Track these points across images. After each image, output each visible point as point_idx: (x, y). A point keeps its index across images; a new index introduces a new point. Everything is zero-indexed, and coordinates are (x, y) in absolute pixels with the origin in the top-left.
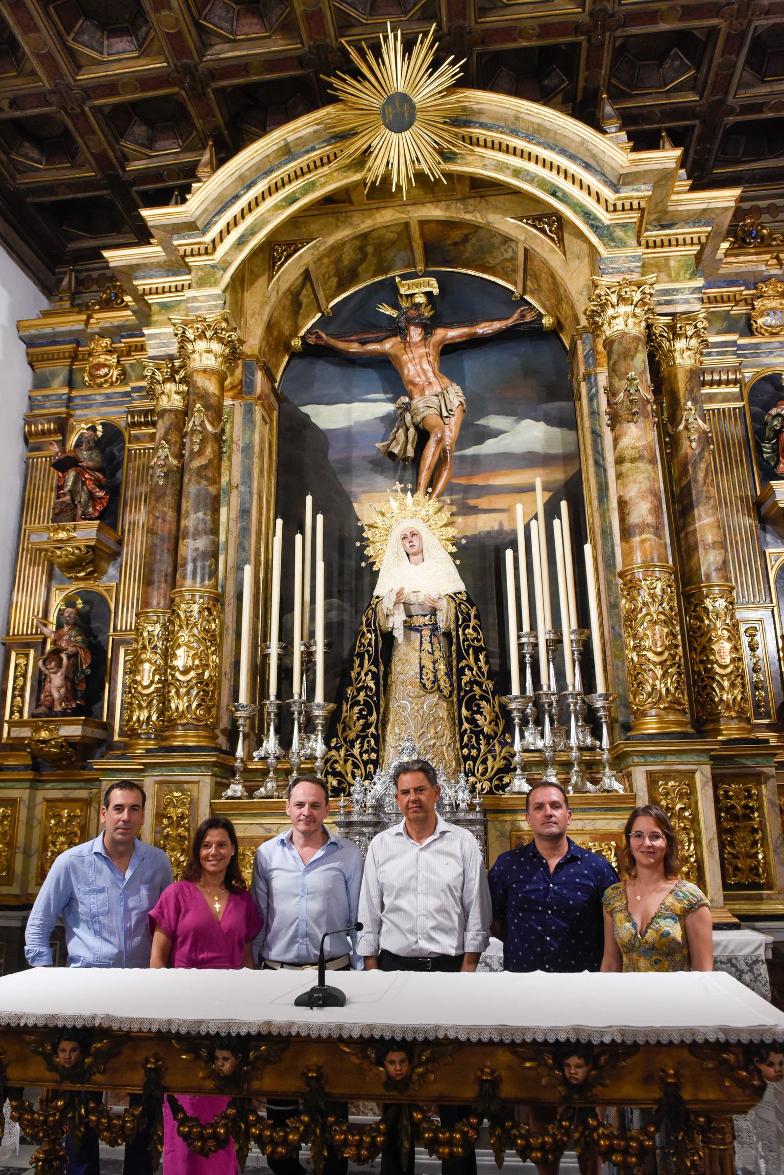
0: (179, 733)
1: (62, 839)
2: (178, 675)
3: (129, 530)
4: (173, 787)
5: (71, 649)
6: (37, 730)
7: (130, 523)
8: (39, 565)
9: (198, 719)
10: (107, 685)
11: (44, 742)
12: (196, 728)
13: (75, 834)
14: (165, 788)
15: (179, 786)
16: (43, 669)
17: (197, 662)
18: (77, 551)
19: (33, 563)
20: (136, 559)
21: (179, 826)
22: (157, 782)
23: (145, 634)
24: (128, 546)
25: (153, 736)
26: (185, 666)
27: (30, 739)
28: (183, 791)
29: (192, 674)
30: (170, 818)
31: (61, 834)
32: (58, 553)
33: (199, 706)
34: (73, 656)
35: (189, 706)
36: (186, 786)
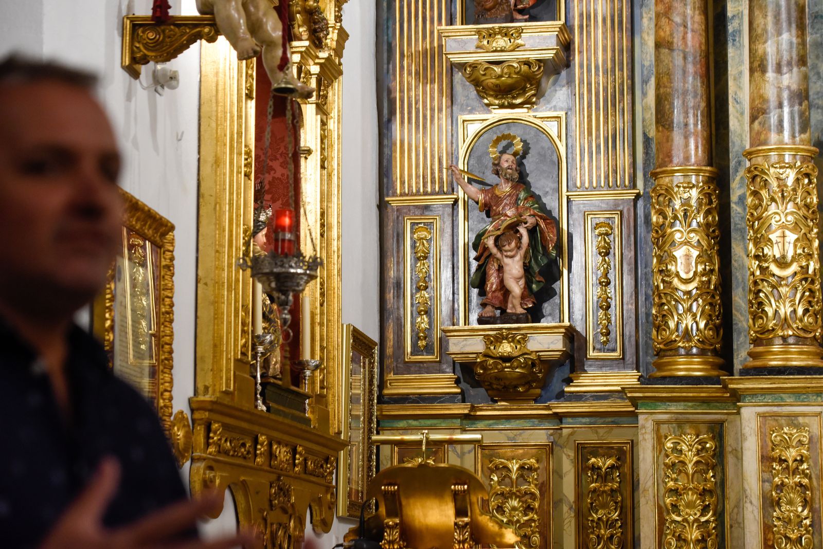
0: (776, 348)
1: (515, 503)
2: (774, 268)
3: (581, 27)
4: (783, 421)
5: (531, 221)
6: (499, 339)
7: (581, 15)
8: (433, 81)
9: (804, 330)
10: (565, 272)
11: (507, 359)
12: (800, 340)
13: (533, 494)
14: (771, 422)
15: (792, 419)
16: (494, 250)
17: (799, 251)
18: (525, 68)
19: (422, 76)
20: (597, 74)
21: (795, 472)
22: (759, 414)
23: (677, 204)
24: (581, 52)
25: (694, 350)
26: (784, 257)
27: (486, 355)
28: (798, 427)
29: (794, 267)
30: (781, 461)
31: (511, 495)
32: (498, 69)
33: (806, 311)
34: (532, 232)
35: (795, 311)
36: (801, 420)
